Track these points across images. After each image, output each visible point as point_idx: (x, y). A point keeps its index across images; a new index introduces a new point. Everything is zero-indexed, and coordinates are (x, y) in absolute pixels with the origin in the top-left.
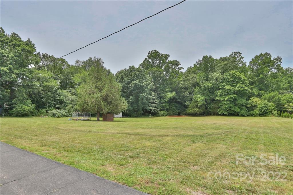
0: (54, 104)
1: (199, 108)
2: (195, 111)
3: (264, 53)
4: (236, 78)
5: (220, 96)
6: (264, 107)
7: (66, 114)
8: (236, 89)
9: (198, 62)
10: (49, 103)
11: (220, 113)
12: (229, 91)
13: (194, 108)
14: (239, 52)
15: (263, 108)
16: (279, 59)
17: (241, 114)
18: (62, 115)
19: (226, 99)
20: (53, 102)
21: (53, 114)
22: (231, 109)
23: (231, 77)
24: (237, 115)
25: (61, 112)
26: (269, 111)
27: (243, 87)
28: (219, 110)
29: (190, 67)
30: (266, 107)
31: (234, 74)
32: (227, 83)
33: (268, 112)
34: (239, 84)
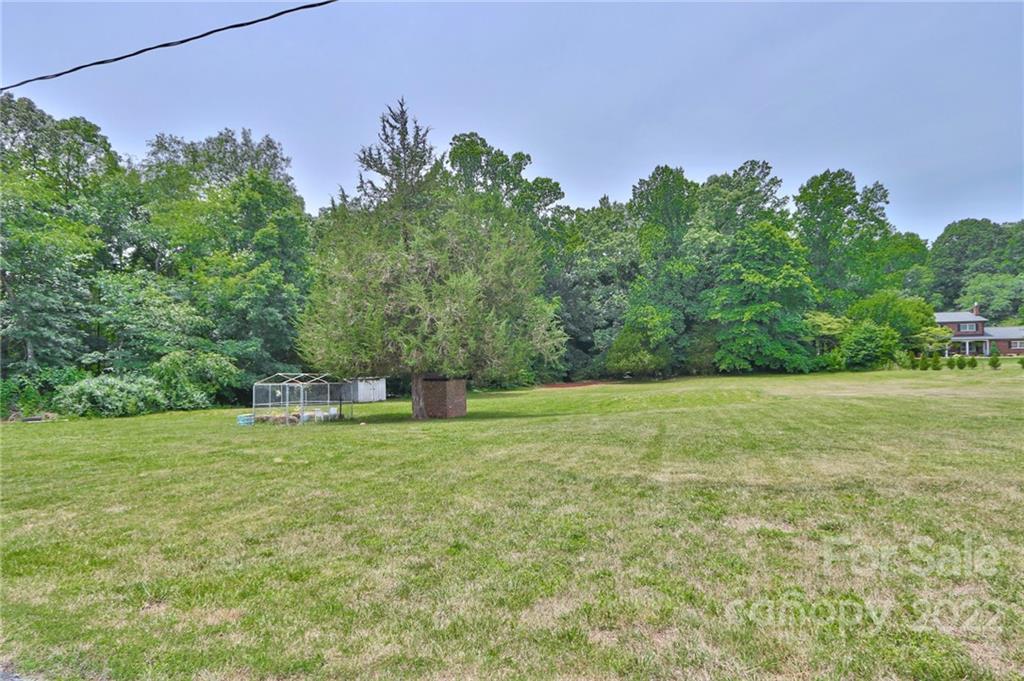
0: (68, 346)
1: (653, 351)
2: (642, 362)
3: (834, 170)
4: (773, 246)
5: (722, 310)
6: (865, 339)
7: (160, 396)
8: (778, 284)
9: (638, 186)
10: (42, 341)
11: (723, 367)
12: (758, 288)
13: (635, 351)
14: (764, 162)
15: (865, 345)
16: (877, 193)
17: (792, 366)
18: (141, 404)
19: (747, 316)
20: (63, 340)
21: (92, 399)
22: (760, 349)
23: (761, 245)
24: (779, 369)
25: (135, 388)
26: (883, 353)
27: (796, 277)
28: (718, 356)
29: (578, 209)
30: (870, 340)
31: (767, 231)
32: (747, 262)
33: (877, 357)
34: (785, 267)
